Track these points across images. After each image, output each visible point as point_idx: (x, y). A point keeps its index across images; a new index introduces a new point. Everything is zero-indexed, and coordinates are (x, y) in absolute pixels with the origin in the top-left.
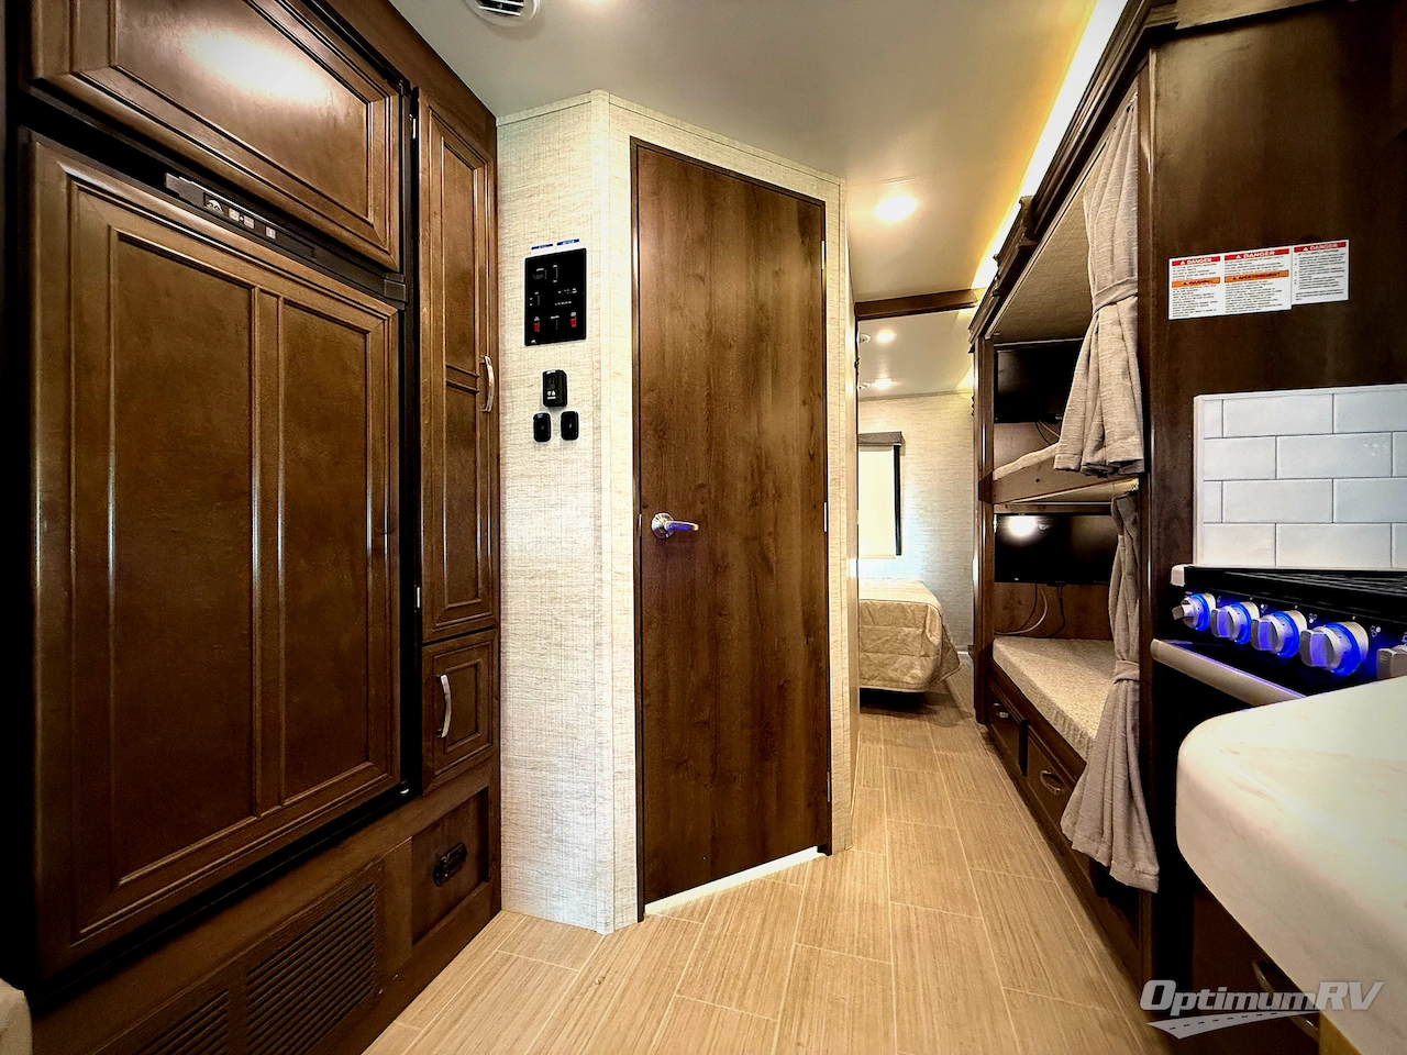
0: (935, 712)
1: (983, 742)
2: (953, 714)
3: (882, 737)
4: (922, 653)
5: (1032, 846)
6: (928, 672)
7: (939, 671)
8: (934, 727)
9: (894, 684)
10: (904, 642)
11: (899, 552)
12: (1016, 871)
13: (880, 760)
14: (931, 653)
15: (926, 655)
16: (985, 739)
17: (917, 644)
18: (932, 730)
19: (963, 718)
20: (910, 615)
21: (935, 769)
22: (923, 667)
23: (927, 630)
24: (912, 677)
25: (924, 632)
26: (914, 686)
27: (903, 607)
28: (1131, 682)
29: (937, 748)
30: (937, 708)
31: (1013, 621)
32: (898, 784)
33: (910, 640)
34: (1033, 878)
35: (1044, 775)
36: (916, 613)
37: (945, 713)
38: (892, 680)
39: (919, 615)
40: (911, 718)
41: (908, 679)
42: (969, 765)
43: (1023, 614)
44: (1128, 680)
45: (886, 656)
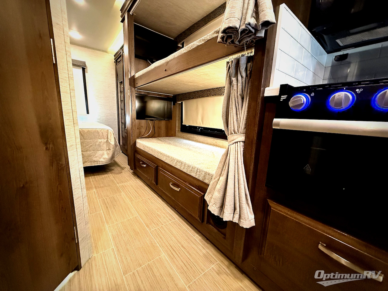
0: (113, 170)
1: (133, 176)
2: (119, 169)
3: (94, 186)
4: (107, 149)
5: (164, 209)
6: (110, 156)
7: (114, 155)
8: (114, 175)
9: (96, 163)
10: (99, 145)
11: (88, 113)
12: (165, 223)
13: (96, 198)
14: (111, 148)
15: (109, 149)
16: (133, 175)
17: (105, 146)
18: (113, 177)
19: (123, 169)
20: (101, 134)
21: (120, 192)
22: (108, 154)
23: (109, 139)
24: (104, 159)
25: (107, 141)
26: (105, 162)
27: (98, 131)
28: (241, 142)
29: (118, 183)
30: (112, 168)
31: (140, 133)
32: (108, 205)
33: (102, 144)
34: (170, 222)
35: (171, 184)
36: (104, 133)
37: (117, 169)
38: (95, 161)
39: (105, 134)
40: (104, 174)
41: (102, 160)
42: (132, 186)
43: (143, 130)
44: (240, 142)
45: (91, 152)
